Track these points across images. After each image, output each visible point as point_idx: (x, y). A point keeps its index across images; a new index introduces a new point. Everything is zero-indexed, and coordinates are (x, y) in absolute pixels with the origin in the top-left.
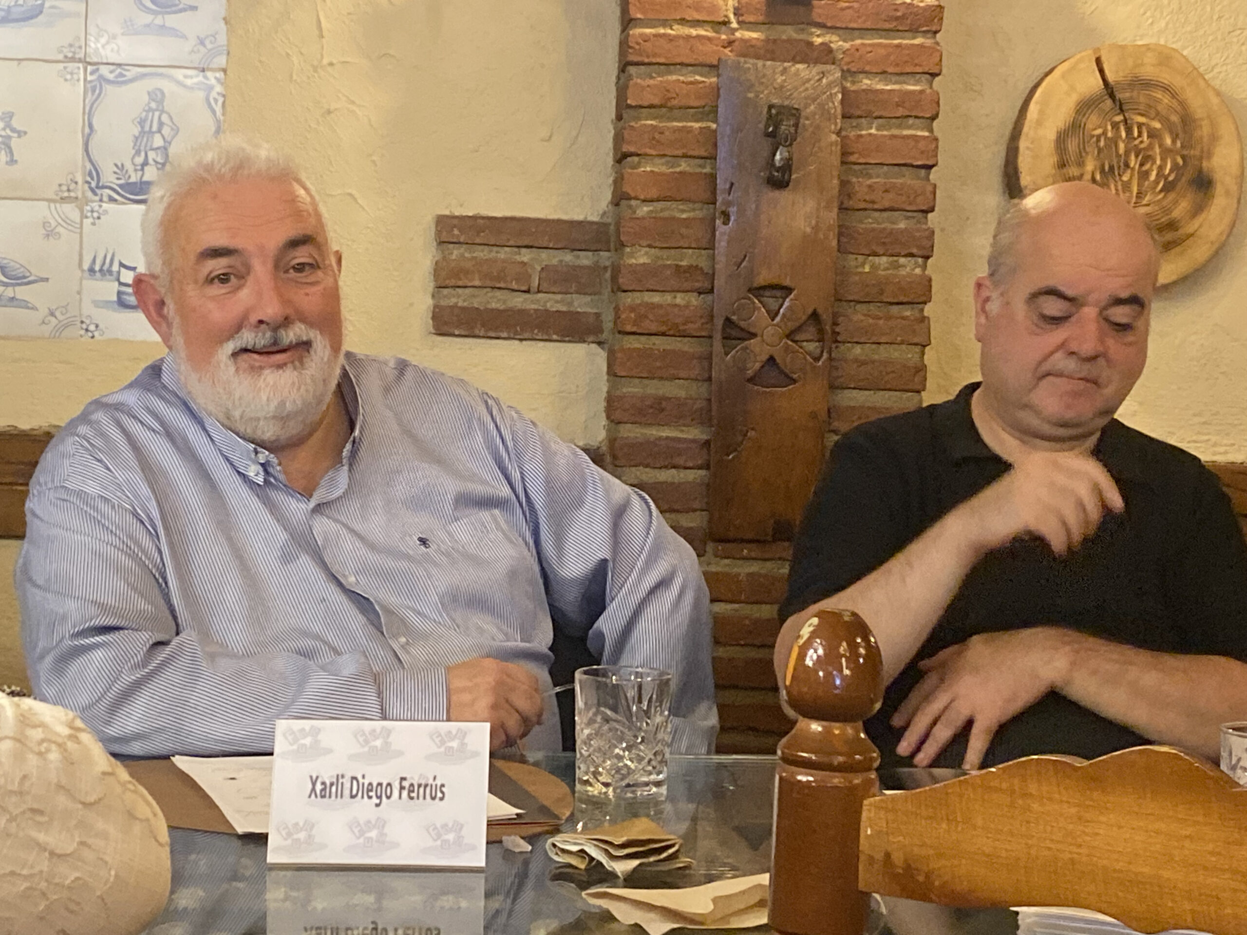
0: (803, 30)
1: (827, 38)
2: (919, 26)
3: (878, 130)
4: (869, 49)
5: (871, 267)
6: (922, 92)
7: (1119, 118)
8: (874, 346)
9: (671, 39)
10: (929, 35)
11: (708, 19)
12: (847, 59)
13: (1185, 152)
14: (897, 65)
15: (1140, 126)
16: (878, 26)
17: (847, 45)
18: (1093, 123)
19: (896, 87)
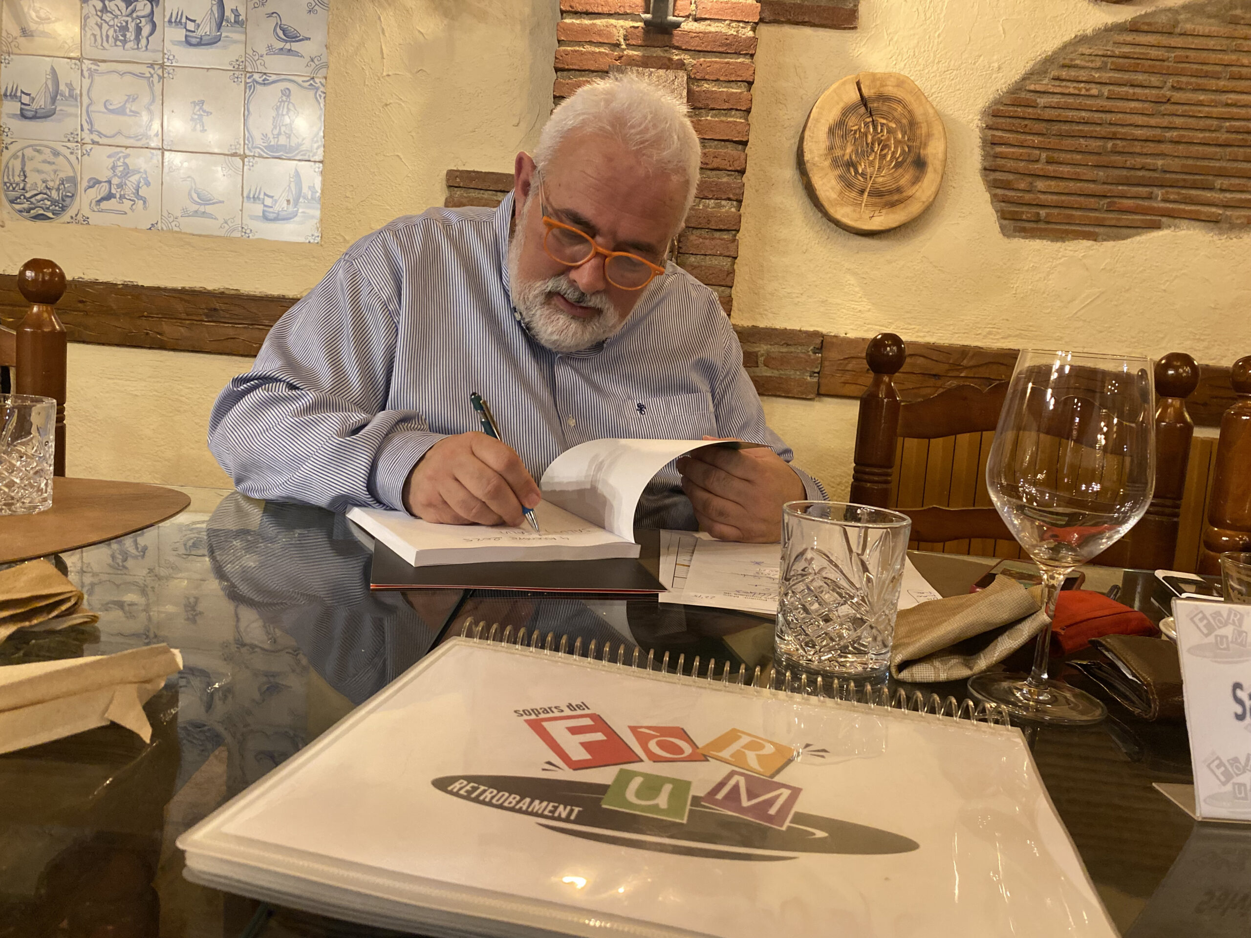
0: (666, 51)
1: (682, 57)
2: (742, 50)
3: (712, 117)
4: (708, 64)
5: (703, 206)
6: (741, 93)
7: (869, 120)
8: (702, 257)
9: (582, 53)
10: (748, 57)
11: (606, 41)
12: (694, 71)
13: (910, 144)
14: (726, 75)
15: (882, 125)
16: (715, 50)
17: (695, 62)
18: (853, 122)
19: (725, 90)
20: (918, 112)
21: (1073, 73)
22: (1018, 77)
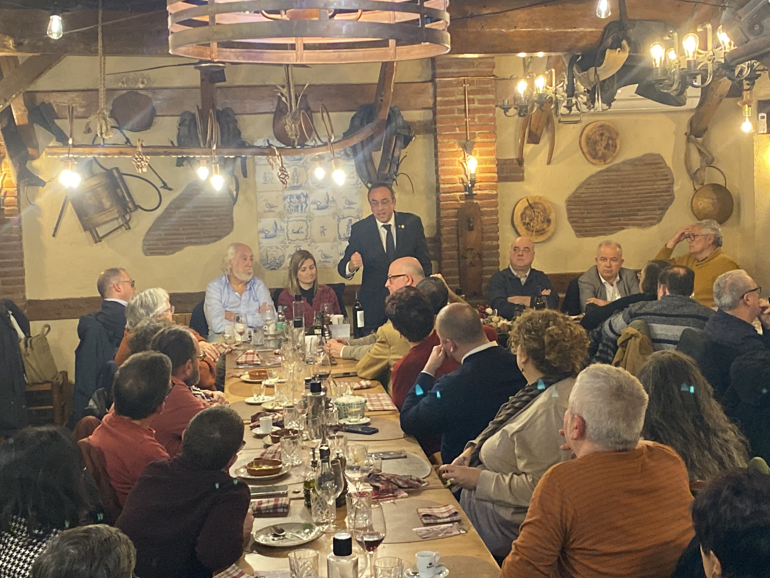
3: (487, 217)
4: (484, 203)
5: (488, 243)
6: (495, 210)
7: (532, 210)
8: (489, 258)
9: (448, 204)
10: (495, 199)
13: (545, 215)
14: (490, 205)
15: (536, 211)
19: (490, 209)
20: (546, 206)
21: (590, 186)
22: (575, 189)
